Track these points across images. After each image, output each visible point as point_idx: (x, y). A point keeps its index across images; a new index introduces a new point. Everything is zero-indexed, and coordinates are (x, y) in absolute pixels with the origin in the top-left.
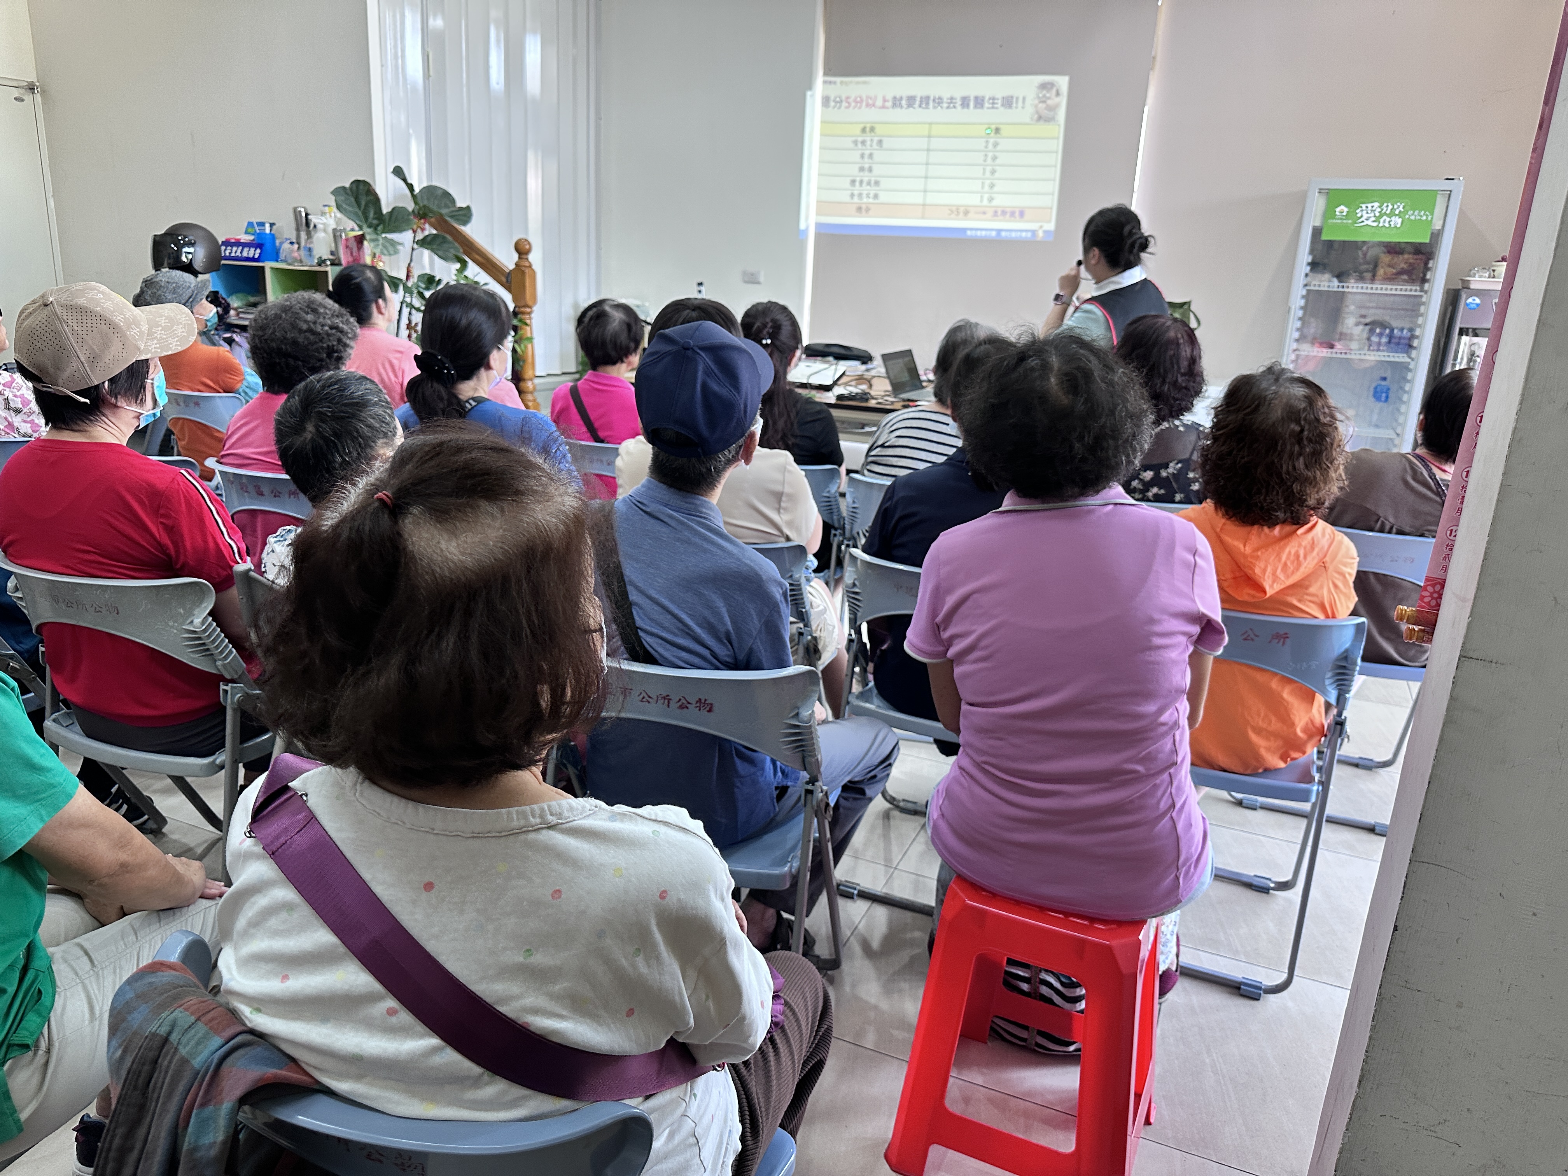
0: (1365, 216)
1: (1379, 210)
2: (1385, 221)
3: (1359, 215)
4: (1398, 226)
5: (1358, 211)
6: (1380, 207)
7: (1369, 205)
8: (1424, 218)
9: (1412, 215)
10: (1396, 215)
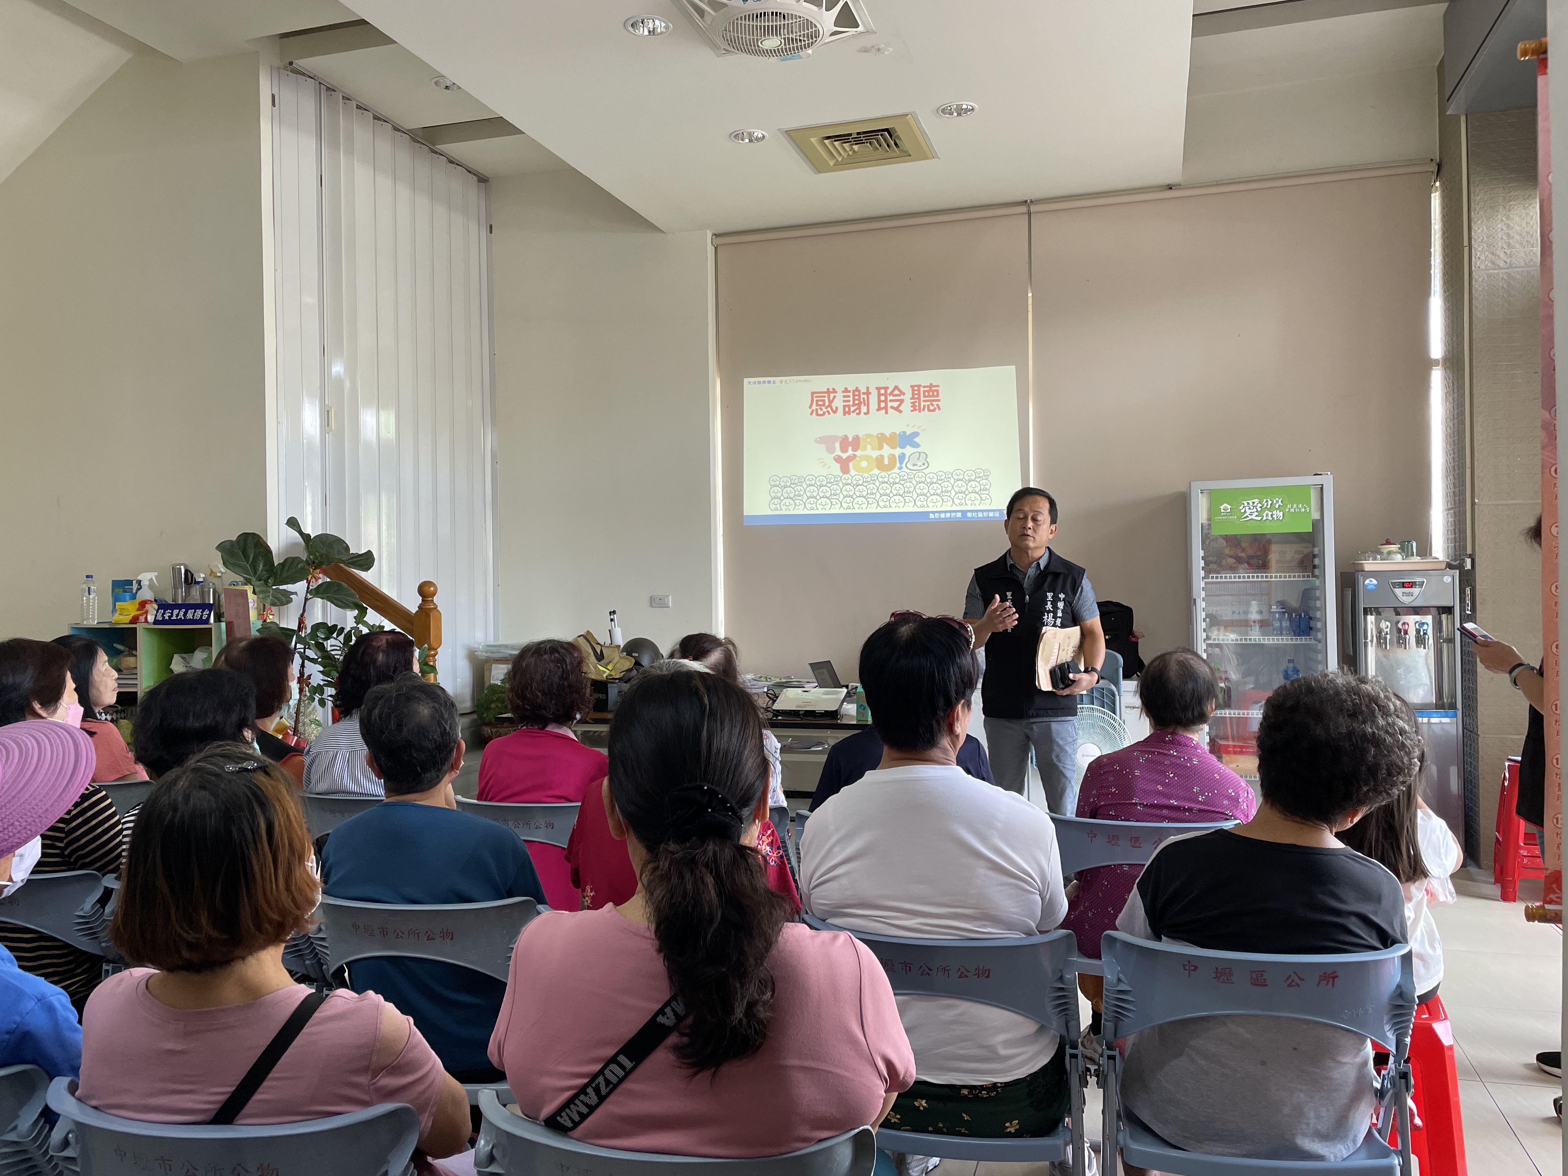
0: (1248, 512)
1: (1260, 505)
2: (1267, 515)
3: (1243, 511)
4: (1281, 518)
5: (1241, 508)
6: (1260, 503)
7: (1250, 502)
8: (1303, 510)
9: (1292, 508)
10: (1277, 509)
